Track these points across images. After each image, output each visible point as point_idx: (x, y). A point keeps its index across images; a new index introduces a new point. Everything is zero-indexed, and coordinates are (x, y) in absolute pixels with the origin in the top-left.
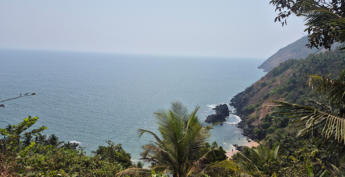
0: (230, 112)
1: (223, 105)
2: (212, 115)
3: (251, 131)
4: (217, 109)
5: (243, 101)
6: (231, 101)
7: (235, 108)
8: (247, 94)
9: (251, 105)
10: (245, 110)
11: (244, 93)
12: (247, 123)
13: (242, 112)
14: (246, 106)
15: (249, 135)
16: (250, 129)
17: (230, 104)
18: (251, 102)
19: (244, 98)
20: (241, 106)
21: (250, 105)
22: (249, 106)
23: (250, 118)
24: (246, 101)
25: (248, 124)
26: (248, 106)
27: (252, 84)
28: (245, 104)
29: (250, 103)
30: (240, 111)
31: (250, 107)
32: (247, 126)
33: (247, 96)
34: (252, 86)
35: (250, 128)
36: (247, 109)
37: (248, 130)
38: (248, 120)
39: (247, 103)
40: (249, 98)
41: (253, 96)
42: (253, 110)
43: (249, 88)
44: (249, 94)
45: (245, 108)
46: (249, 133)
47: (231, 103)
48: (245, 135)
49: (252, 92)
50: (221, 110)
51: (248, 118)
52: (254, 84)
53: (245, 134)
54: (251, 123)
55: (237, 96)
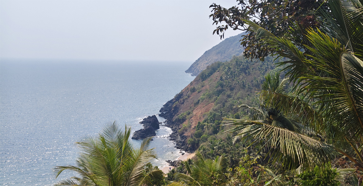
0: (160, 125)
1: (151, 116)
2: (139, 131)
3: (184, 142)
4: (144, 122)
5: (173, 110)
6: (160, 111)
7: (165, 119)
8: (177, 102)
9: (182, 113)
10: (176, 119)
11: (174, 101)
12: (179, 134)
13: (173, 123)
14: (177, 115)
15: (182, 147)
16: (183, 140)
17: (160, 115)
18: (181, 110)
19: (174, 106)
20: (172, 116)
21: (181, 114)
22: (180, 115)
23: (182, 129)
24: (176, 109)
25: (180, 135)
26: (178, 115)
27: (182, 91)
28: (176, 113)
29: (181, 112)
30: (171, 122)
31: (181, 115)
32: (179, 137)
33: (177, 104)
34: (181, 92)
35: (183, 139)
36: (179, 119)
37: (181, 142)
38: (180, 130)
39: (177, 112)
40: (179, 106)
41: (183, 103)
42: (184, 118)
43: (178, 95)
44: (180, 102)
45: (175, 117)
46: (182, 145)
47: (160, 113)
48: (178, 148)
49: (181, 99)
50: (150, 122)
51: (179, 129)
52: (184, 89)
53: (178, 146)
54: (183, 133)
55: (166, 105)
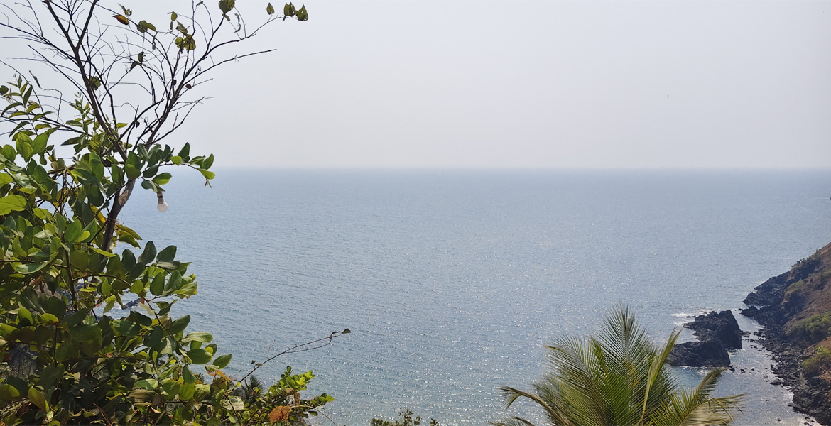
0: (743, 337)
1: (718, 313)
2: (684, 345)
3: (818, 397)
4: (698, 324)
5: (786, 304)
6: (746, 302)
7: (761, 323)
8: (801, 282)
9: (815, 315)
10: (796, 330)
11: (790, 278)
12: (803, 372)
13: (785, 339)
14: (800, 319)
15: (812, 411)
16: (817, 392)
17: (744, 312)
18: (813, 306)
19: (790, 292)
20: (781, 320)
21: (812, 317)
22: (808, 319)
23: (813, 359)
24: (797, 303)
25: (808, 376)
26: (804, 320)
27: (817, 251)
28: (795, 313)
29: (812, 311)
30: (777, 334)
31: (813, 321)
32: (803, 381)
33: (800, 287)
34: (815, 255)
35: (817, 388)
36: (803, 329)
37: (809, 396)
38: (806, 362)
39: (801, 309)
40: (806, 293)
41: (820, 287)
42: (821, 330)
43: (804, 262)
44: (809, 283)
45: (792, 325)
46: (814, 406)
47: (744, 307)
48: (796, 410)
49: (815, 277)
50: (714, 328)
51: (805, 358)
52: (823, 249)
53: (799, 406)
54: (817, 372)
55: (765, 288)
